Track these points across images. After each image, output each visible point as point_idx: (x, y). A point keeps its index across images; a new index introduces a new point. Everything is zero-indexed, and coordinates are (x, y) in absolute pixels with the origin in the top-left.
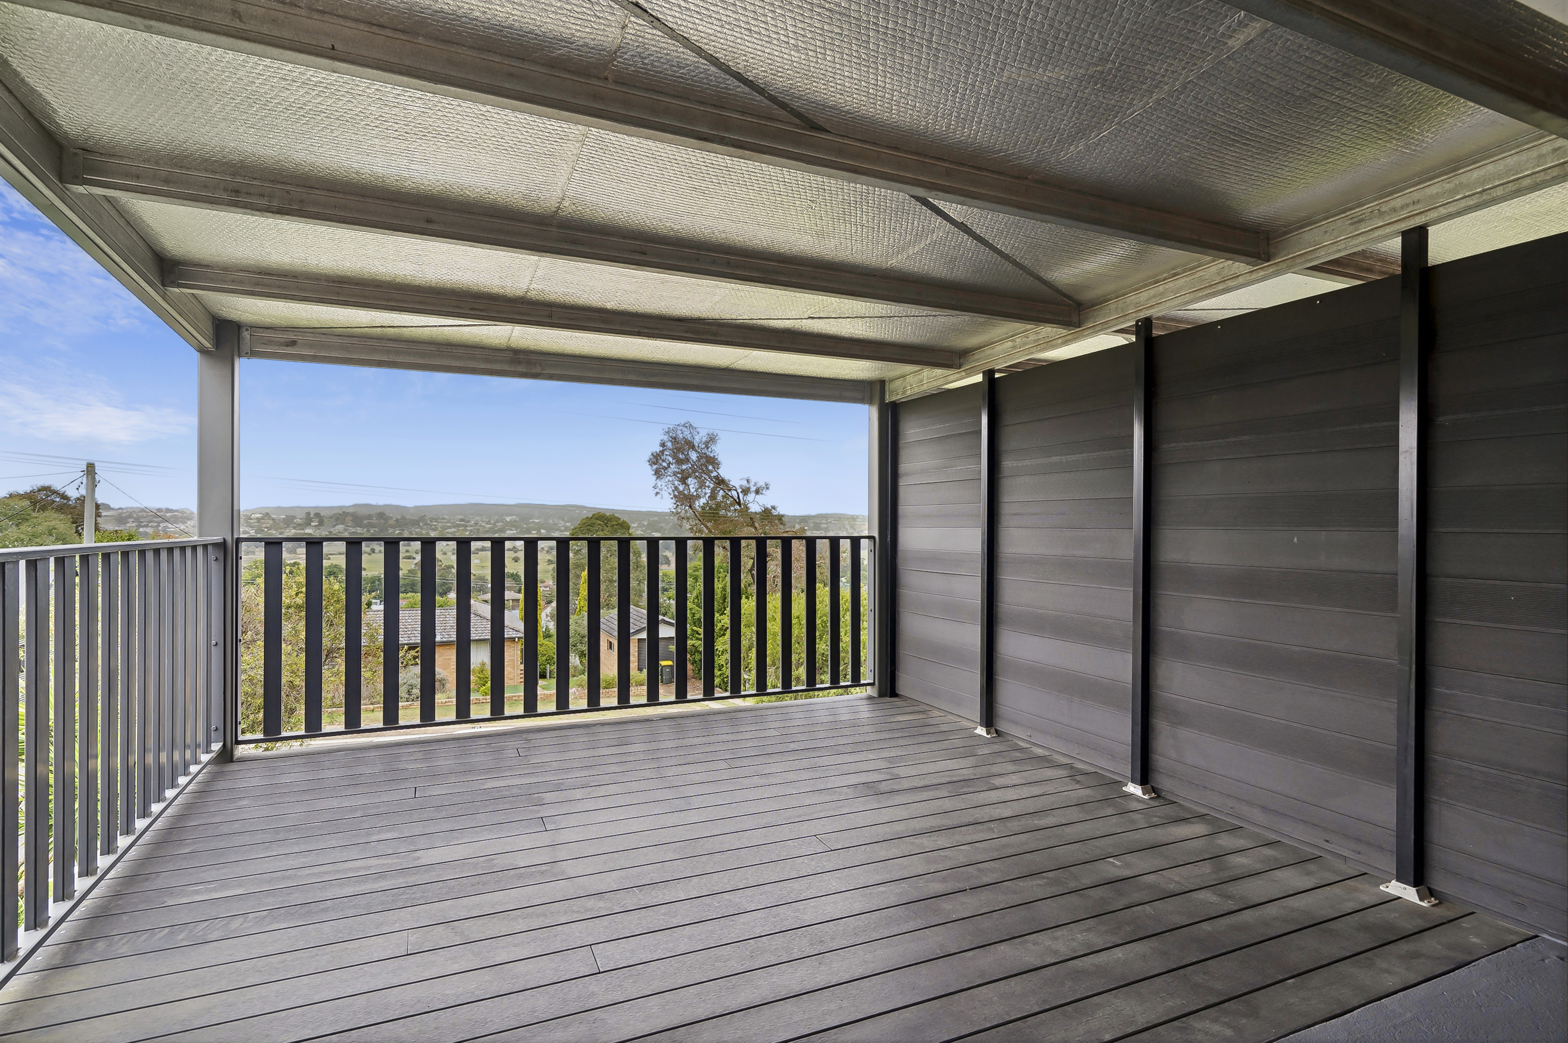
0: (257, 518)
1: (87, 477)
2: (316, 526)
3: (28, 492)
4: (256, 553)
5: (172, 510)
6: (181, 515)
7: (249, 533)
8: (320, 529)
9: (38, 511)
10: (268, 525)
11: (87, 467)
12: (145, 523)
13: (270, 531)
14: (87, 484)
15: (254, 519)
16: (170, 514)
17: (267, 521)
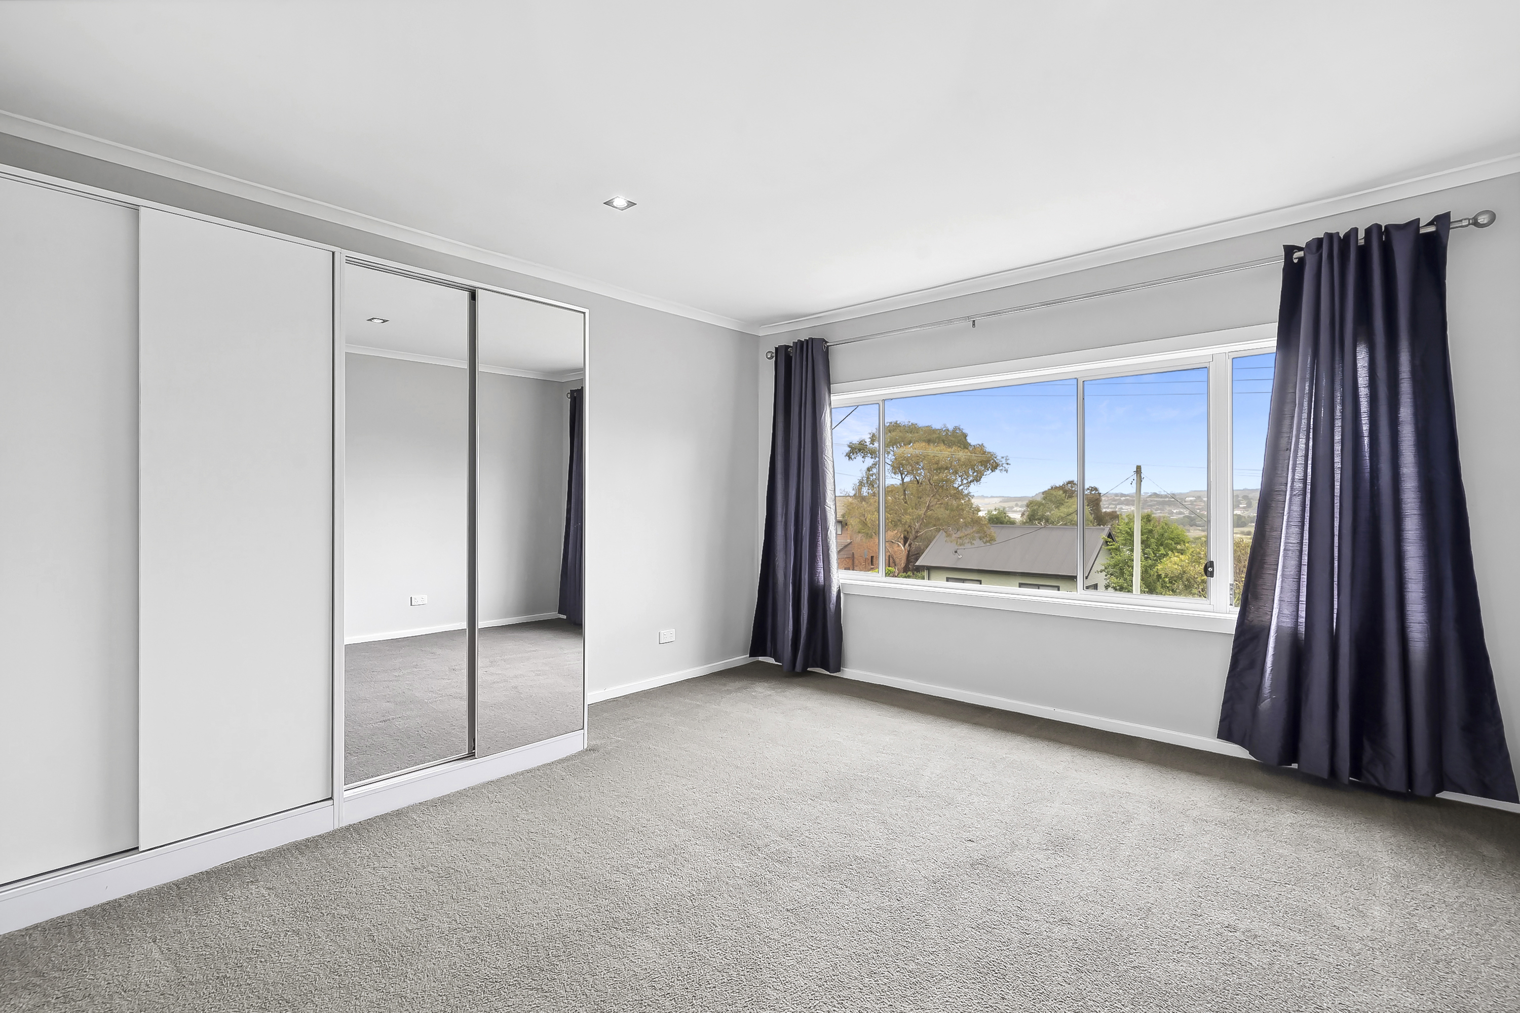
0: (1191, 501)
1: (1137, 475)
2: (1244, 508)
3: (1061, 485)
4: (1191, 531)
5: (1125, 494)
6: (1131, 499)
7: (1184, 514)
8: (1248, 511)
9: (1067, 499)
10: (1200, 507)
11: (1137, 469)
12: (1107, 506)
13: (1202, 512)
14: (1137, 480)
15: (1188, 502)
16: (1124, 498)
17: (1199, 503)
